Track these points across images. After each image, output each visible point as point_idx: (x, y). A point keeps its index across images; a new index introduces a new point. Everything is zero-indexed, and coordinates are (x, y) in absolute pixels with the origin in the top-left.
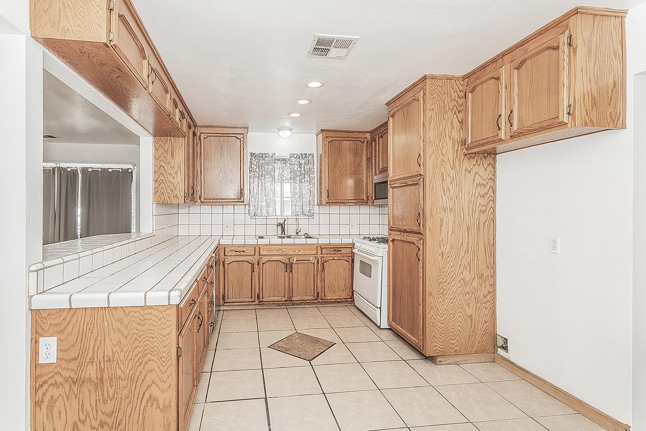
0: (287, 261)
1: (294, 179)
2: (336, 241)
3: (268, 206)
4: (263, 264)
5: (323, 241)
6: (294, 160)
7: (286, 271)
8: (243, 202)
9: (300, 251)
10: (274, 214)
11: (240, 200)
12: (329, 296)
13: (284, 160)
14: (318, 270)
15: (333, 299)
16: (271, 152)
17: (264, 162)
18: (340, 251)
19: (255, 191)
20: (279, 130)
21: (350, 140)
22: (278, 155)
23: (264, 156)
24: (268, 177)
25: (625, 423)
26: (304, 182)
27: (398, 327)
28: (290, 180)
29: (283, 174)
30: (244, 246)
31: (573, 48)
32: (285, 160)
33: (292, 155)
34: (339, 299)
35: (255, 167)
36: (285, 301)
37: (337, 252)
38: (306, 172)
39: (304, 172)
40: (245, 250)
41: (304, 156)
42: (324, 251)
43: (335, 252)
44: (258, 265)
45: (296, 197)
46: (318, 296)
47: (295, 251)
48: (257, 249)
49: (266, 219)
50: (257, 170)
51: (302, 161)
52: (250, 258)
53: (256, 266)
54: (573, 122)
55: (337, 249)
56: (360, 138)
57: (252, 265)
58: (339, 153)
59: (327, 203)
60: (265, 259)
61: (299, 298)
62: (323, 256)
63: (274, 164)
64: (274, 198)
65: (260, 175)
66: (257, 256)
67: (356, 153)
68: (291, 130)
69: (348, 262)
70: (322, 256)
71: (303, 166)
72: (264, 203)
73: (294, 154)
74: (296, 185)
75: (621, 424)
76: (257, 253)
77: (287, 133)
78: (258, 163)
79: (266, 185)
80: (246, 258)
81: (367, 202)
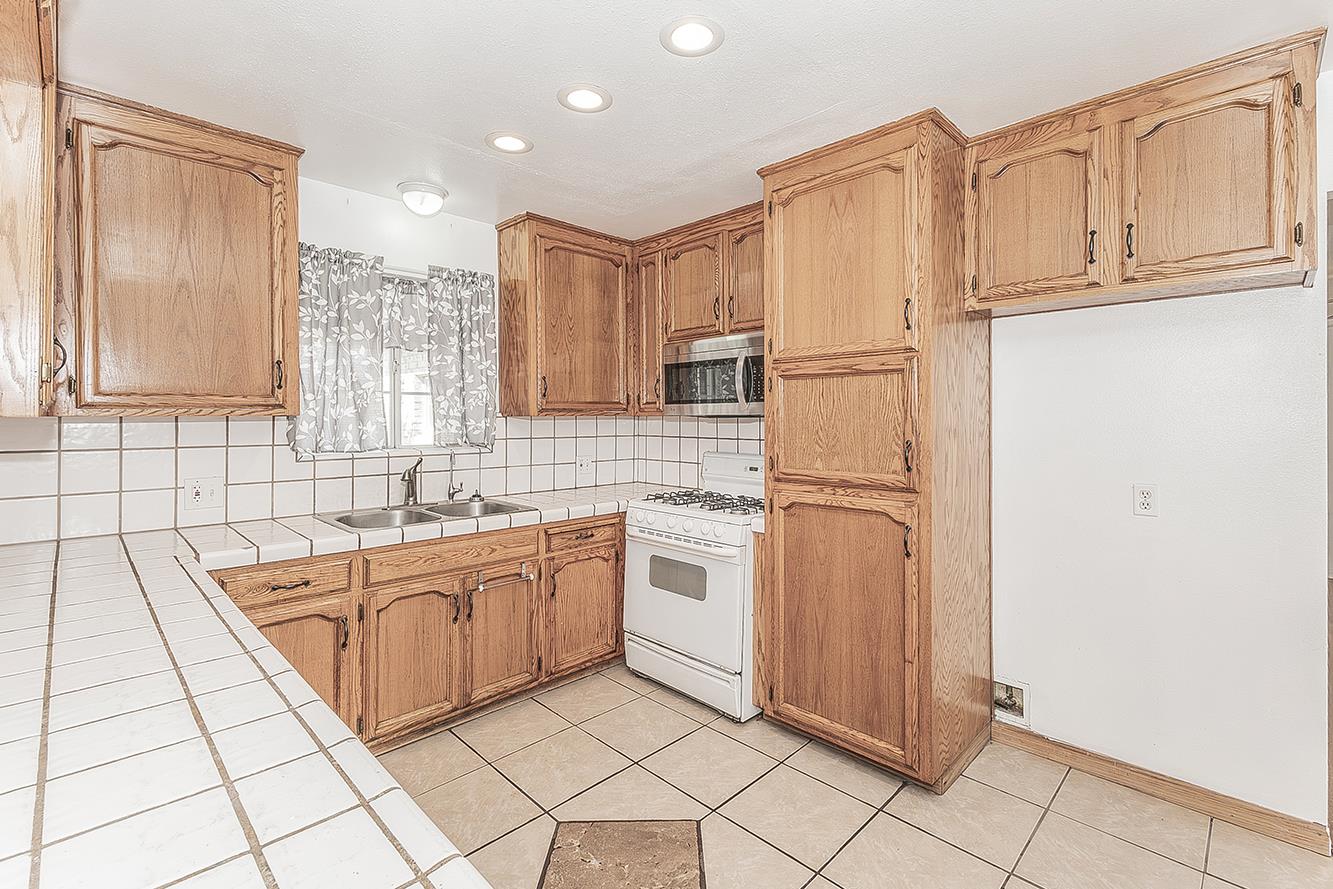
0: (457, 589)
1: (442, 340)
2: (581, 510)
3: (360, 418)
4: (378, 611)
5: (554, 514)
6: (440, 286)
7: (456, 619)
8: (281, 406)
9: (493, 550)
10: (382, 443)
11: (272, 401)
12: (569, 660)
13: (407, 285)
14: (539, 596)
15: (572, 667)
16: (369, 254)
17: (346, 278)
18: (592, 535)
19: (317, 371)
20: (404, 187)
21: (594, 256)
22: (393, 265)
23: (346, 261)
24: (360, 327)
25: (1312, 821)
26: (471, 353)
27: (812, 716)
28: (429, 343)
29: (403, 323)
30: (311, 560)
31: (1304, 111)
32: (410, 283)
33: (435, 271)
34: (586, 662)
35: (315, 293)
36: (453, 711)
37: (586, 541)
38: (475, 325)
39: (469, 323)
40: (310, 577)
41: (469, 279)
42: (556, 542)
43: (579, 541)
44: (361, 618)
45: (449, 392)
46: (539, 668)
47: (479, 554)
48: (358, 564)
49: (353, 459)
50: (323, 302)
51: (466, 294)
52: (334, 601)
53: (353, 625)
54: (1307, 259)
55: (582, 531)
56: (615, 254)
57: (340, 623)
58: (569, 283)
59: (540, 411)
60: (385, 595)
61: (491, 689)
62: (552, 555)
63: (379, 291)
64: (379, 394)
65: (332, 322)
66: (357, 592)
67: (606, 290)
68: (444, 195)
69: (607, 561)
70: (549, 555)
71: (466, 306)
72: (350, 411)
73: (441, 270)
74: (450, 359)
75: (1306, 825)
76: (357, 579)
77: (432, 203)
78: (324, 279)
79: (353, 353)
80: (316, 606)
81: (627, 410)
